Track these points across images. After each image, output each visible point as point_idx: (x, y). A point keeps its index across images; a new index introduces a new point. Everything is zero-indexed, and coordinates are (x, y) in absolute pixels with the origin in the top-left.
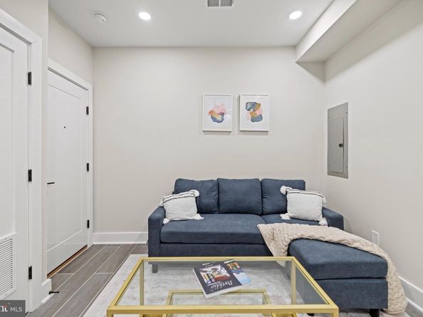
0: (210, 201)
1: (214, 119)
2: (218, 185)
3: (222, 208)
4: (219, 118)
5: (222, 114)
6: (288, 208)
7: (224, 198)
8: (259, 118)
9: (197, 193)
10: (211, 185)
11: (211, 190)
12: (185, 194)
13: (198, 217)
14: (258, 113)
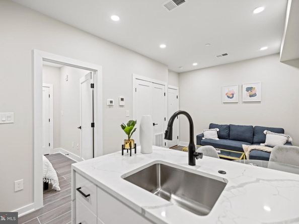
0: (224, 133)
1: (228, 97)
2: (229, 127)
3: (230, 138)
4: (231, 96)
5: (233, 94)
6: (266, 141)
7: (231, 133)
8: (255, 95)
9: (218, 130)
10: (225, 127)
11: (225, 129)
12: (212, 129)
13: (218, 139)
14: (253, 93)
